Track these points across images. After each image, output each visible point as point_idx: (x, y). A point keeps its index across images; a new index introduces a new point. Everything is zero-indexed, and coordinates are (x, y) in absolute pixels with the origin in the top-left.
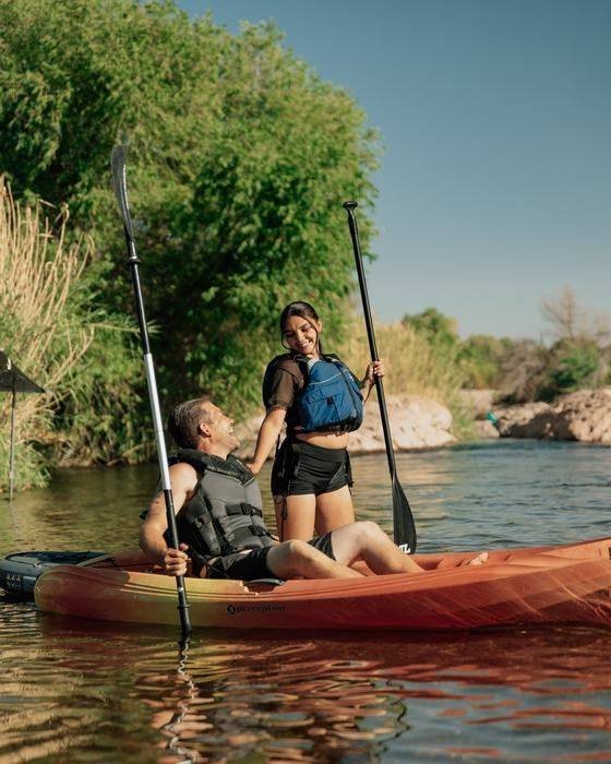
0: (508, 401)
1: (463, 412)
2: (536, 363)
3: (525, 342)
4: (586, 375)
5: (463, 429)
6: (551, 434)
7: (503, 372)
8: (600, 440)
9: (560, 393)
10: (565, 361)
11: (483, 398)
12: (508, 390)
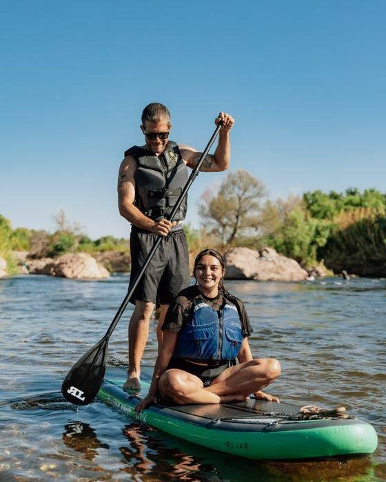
0: (33, 257)
1: (12, 262)
2: (47, 241)
3: (42, 232)
4: (69, 247)
5: (12, 270)
6: (54, 274)
7: (31, 244)
8: (76, 277)
9: (57, 255)
10: (60, 240)
11: (22, 255)
12: (33, 253)
